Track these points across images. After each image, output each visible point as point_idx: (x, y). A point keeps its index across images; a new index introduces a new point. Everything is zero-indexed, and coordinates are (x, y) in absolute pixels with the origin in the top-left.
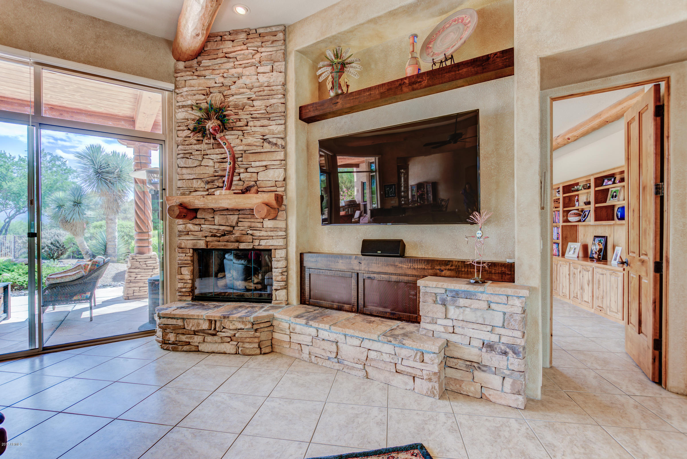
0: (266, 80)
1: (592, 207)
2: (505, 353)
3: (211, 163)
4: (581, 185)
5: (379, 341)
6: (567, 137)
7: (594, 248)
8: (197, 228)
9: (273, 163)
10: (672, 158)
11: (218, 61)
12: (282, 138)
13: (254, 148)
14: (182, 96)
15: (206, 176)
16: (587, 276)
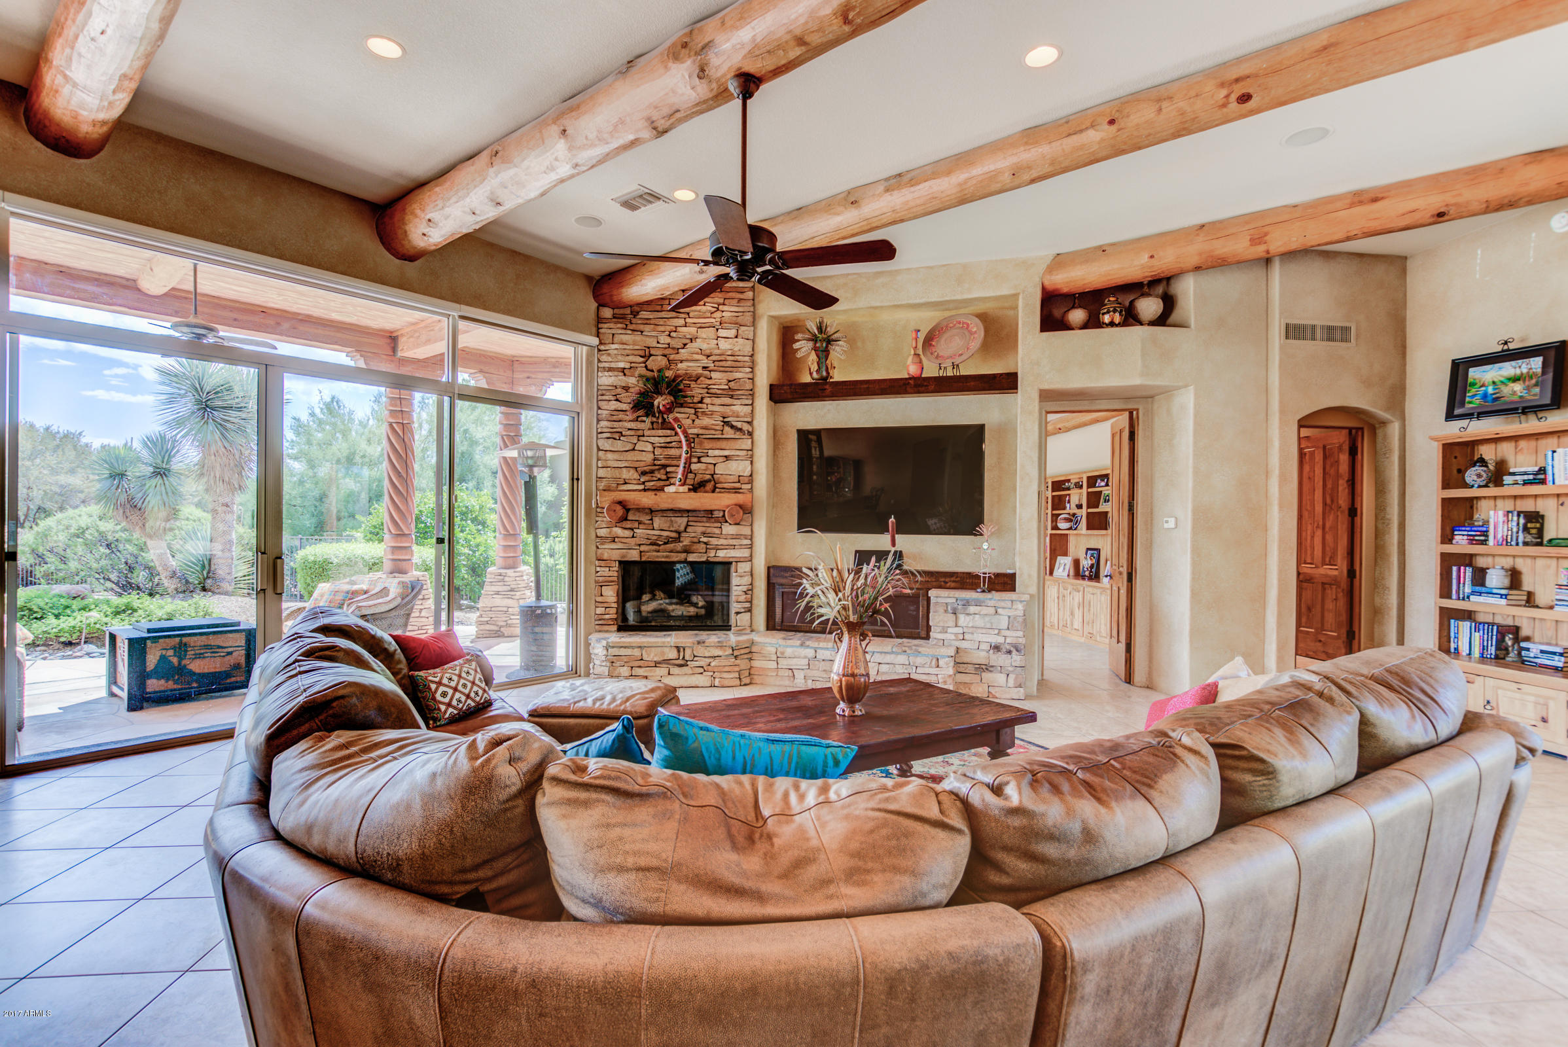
0: (729, 347)
1: (1084, 512)
2: (1010, 652)
3: (649, 448)
4: (1073, 481)
5: (892, 653)
6: (1059, 426)
7: (1086, 563)
8: (628, 533)
9: (738, 453)
10: (1139, 480)
11: (663, 314)
12: (748, 422)
13: (713, 432)
14: (609, 355)
15: (642, 464)
16: (1078, 597)
